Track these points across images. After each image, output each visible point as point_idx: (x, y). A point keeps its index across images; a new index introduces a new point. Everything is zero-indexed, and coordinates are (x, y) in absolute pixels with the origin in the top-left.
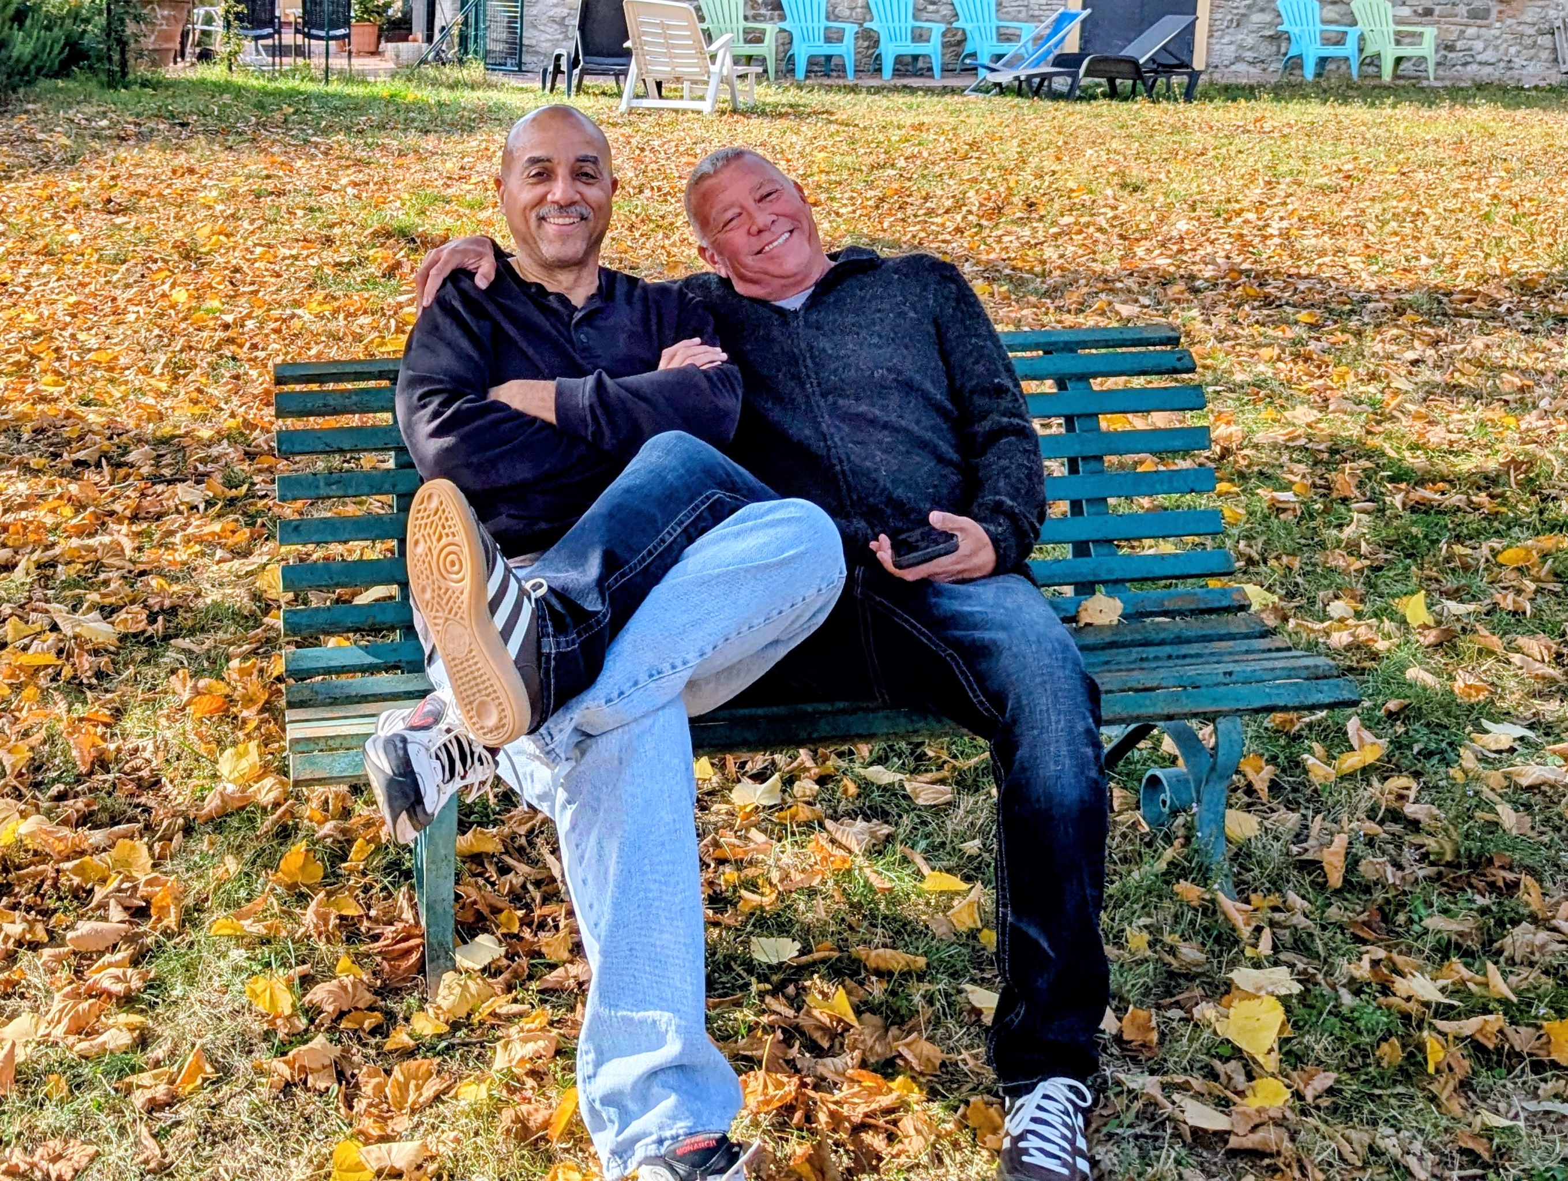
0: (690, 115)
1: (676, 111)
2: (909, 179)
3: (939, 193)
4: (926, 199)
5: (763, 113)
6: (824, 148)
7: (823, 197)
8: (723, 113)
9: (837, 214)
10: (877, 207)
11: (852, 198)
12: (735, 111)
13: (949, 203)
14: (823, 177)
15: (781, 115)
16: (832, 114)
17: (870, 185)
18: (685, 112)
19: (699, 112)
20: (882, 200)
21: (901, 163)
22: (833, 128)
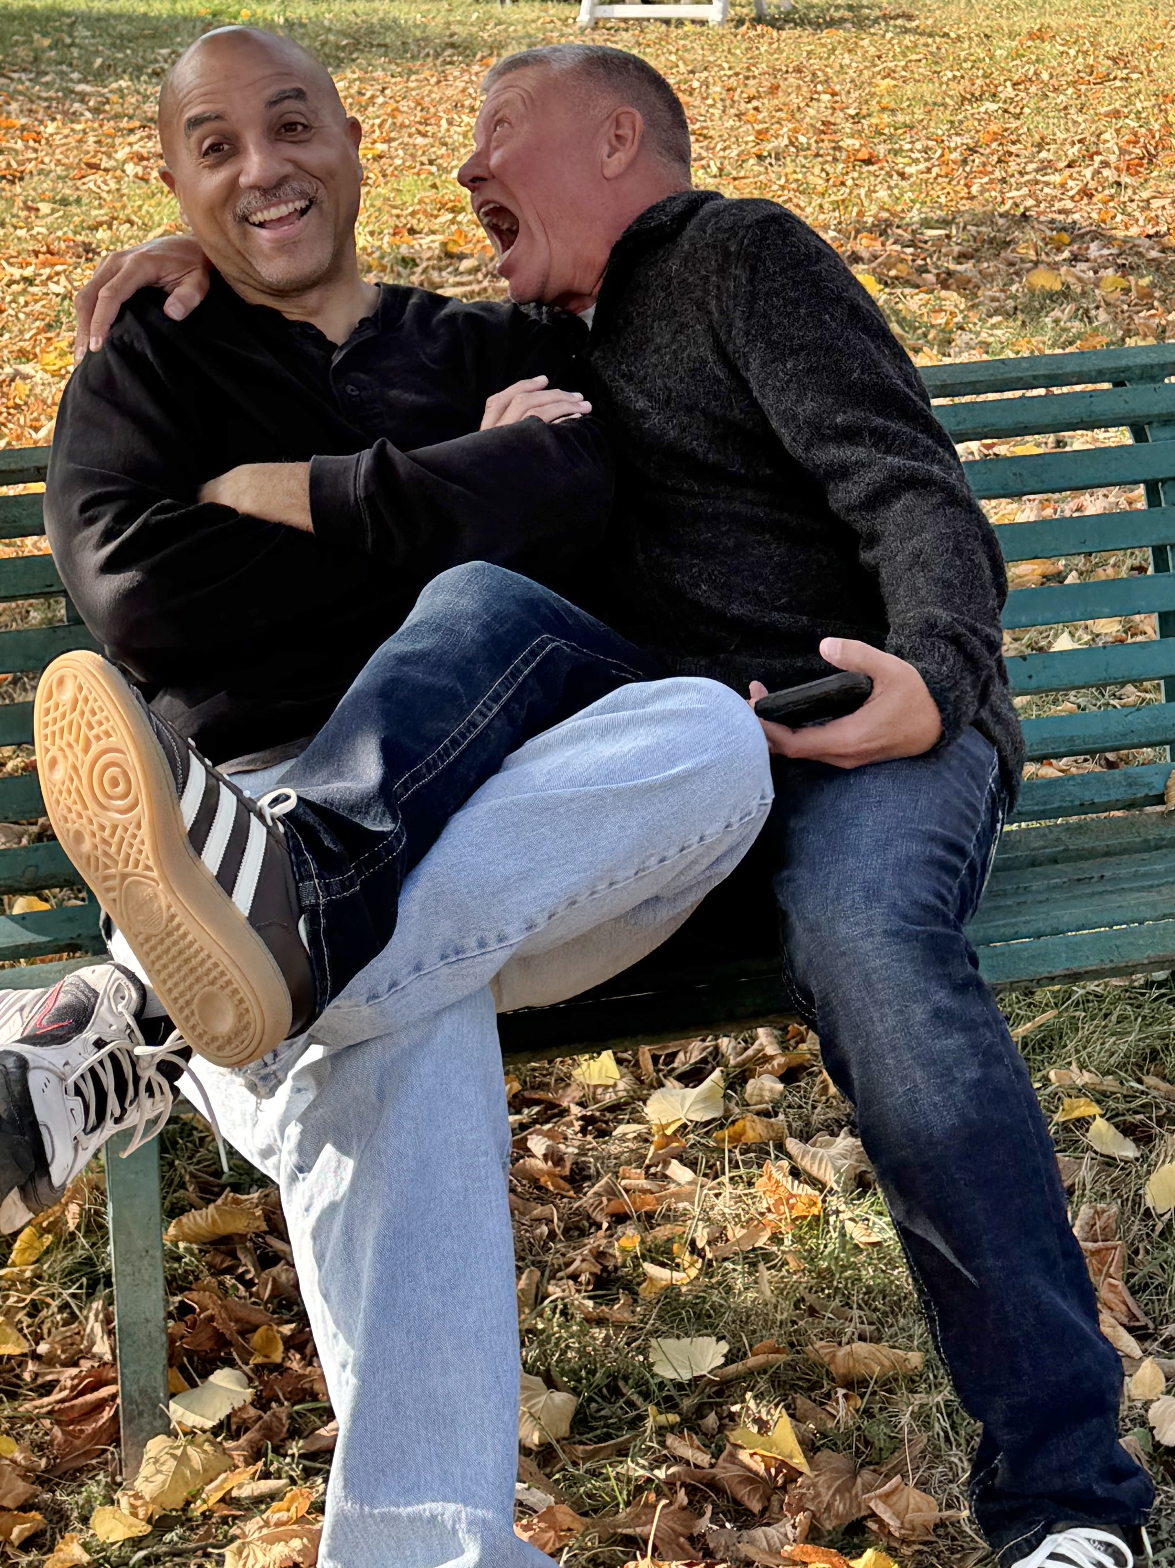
0: (688, 28)
1: (667, 22)
2: (1017, 117)
3: (1061, 136)
4: (1040, 146)
5: (802, 22)
6: (889, 74)
7: (881, 150)
8: (740, 22)
9: (902, 175)
10: (965, 162)
11: (926, 149)
12: (759, 20)
13: (1073, 151)
14: (886, 118)
15: (832, 23)
21: (1009, 92)
22: (908, 39)
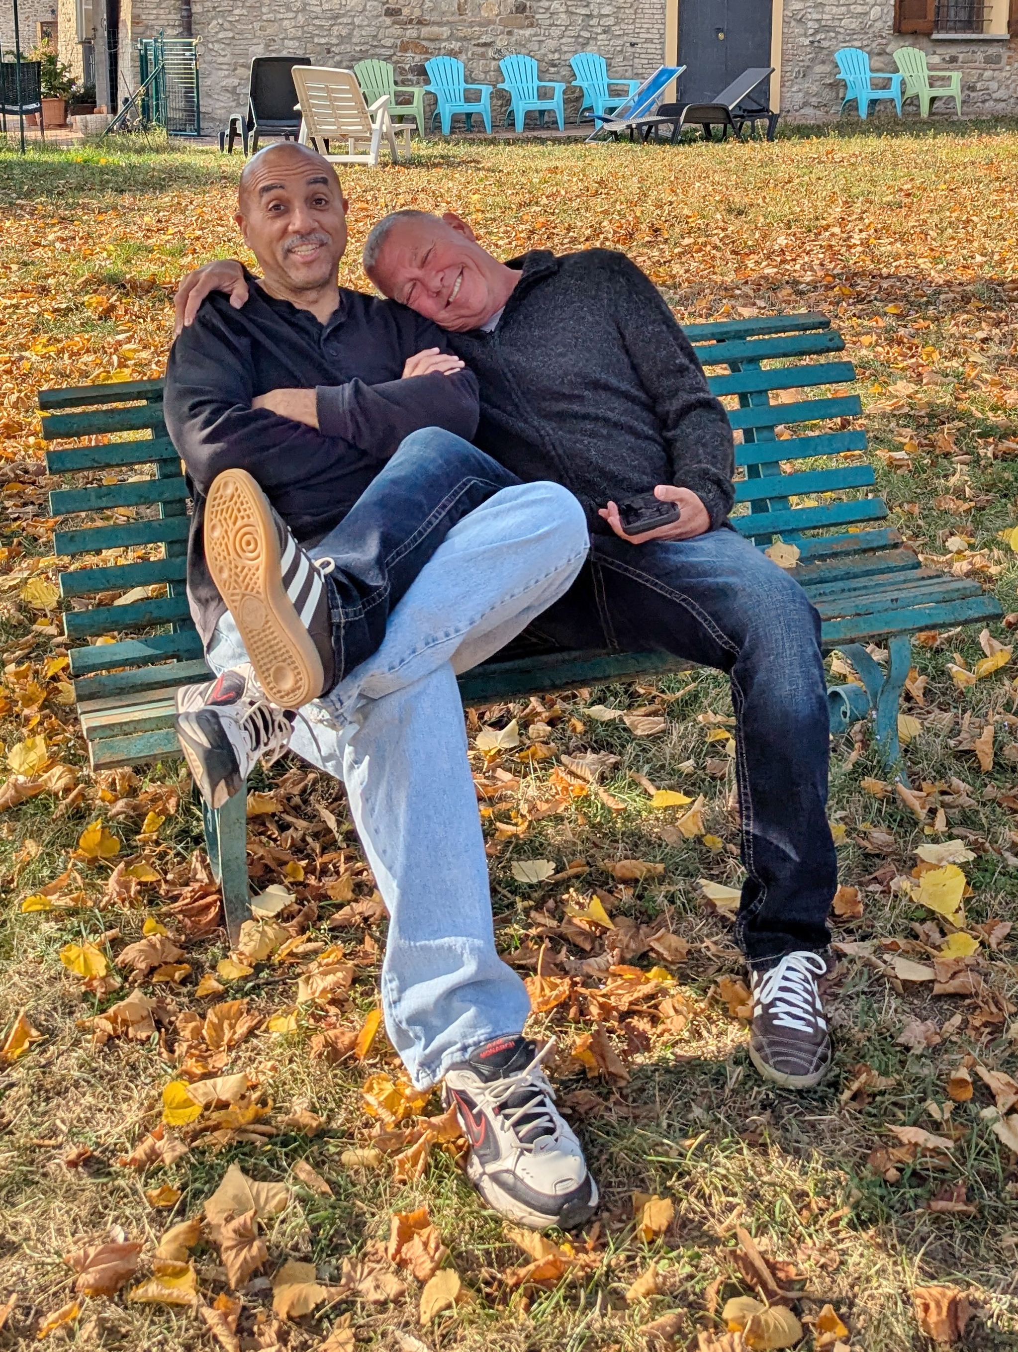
0: (357, 168)
1: (345, 165)
2: (553, 214)
3: (579, 224)
4: (569, 229)
5: (420, 164)
6: (476, 192)
7: (482, 232)
8: (386, 165)
9: (496, 245)
10: (529, 238)
11: (506, 232)
12: (395, 163)
13: (588, 232)
14: (480, 215)
15: (435, 165)
16: (478, 162)
17: (521, 221)
18: (352, 165)
19: (365, 165)
20: (532, 232)
21: (544, 201)
22: (482, 174)
